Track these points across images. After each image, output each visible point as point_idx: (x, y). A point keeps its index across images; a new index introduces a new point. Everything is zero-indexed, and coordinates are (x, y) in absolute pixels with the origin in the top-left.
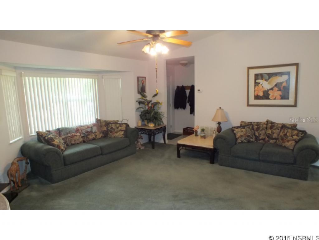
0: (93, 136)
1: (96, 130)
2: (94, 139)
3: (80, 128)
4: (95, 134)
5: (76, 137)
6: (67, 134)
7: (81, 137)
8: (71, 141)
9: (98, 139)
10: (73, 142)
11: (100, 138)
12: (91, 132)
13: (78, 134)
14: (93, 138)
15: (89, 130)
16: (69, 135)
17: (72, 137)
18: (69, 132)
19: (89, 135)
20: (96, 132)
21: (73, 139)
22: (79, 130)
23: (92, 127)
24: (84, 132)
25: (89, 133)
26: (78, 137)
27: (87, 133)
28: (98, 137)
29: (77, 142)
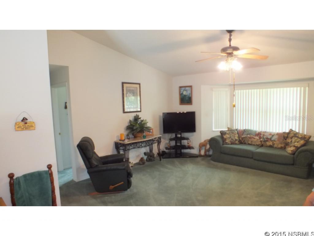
0: (271, 143)
1: (276, 139)
2: (271, 147)
3: (264, 133)
4: (273, 143)
5: (253, 139)
6: (248, 134)
7: (259, 141)
8: (248, 141)
9: (276, 148)
10: (250, 142)
11: (279, 148)
12: (270, 139)
13: (257, 138)
14: (270, 145)
15: (269, 137)
16: (248, 136)
17: (250, 138)
18: (250, 133)
19: (267, 141)
20: (275, 141)
21: (250, 140)
22: (261, 134)
23: (273, 136)
24: (265, 138)
25: (268, 140)
26: (255, 140)
27: (266, 139)
28: (275, 146)
29: (253, 143)
